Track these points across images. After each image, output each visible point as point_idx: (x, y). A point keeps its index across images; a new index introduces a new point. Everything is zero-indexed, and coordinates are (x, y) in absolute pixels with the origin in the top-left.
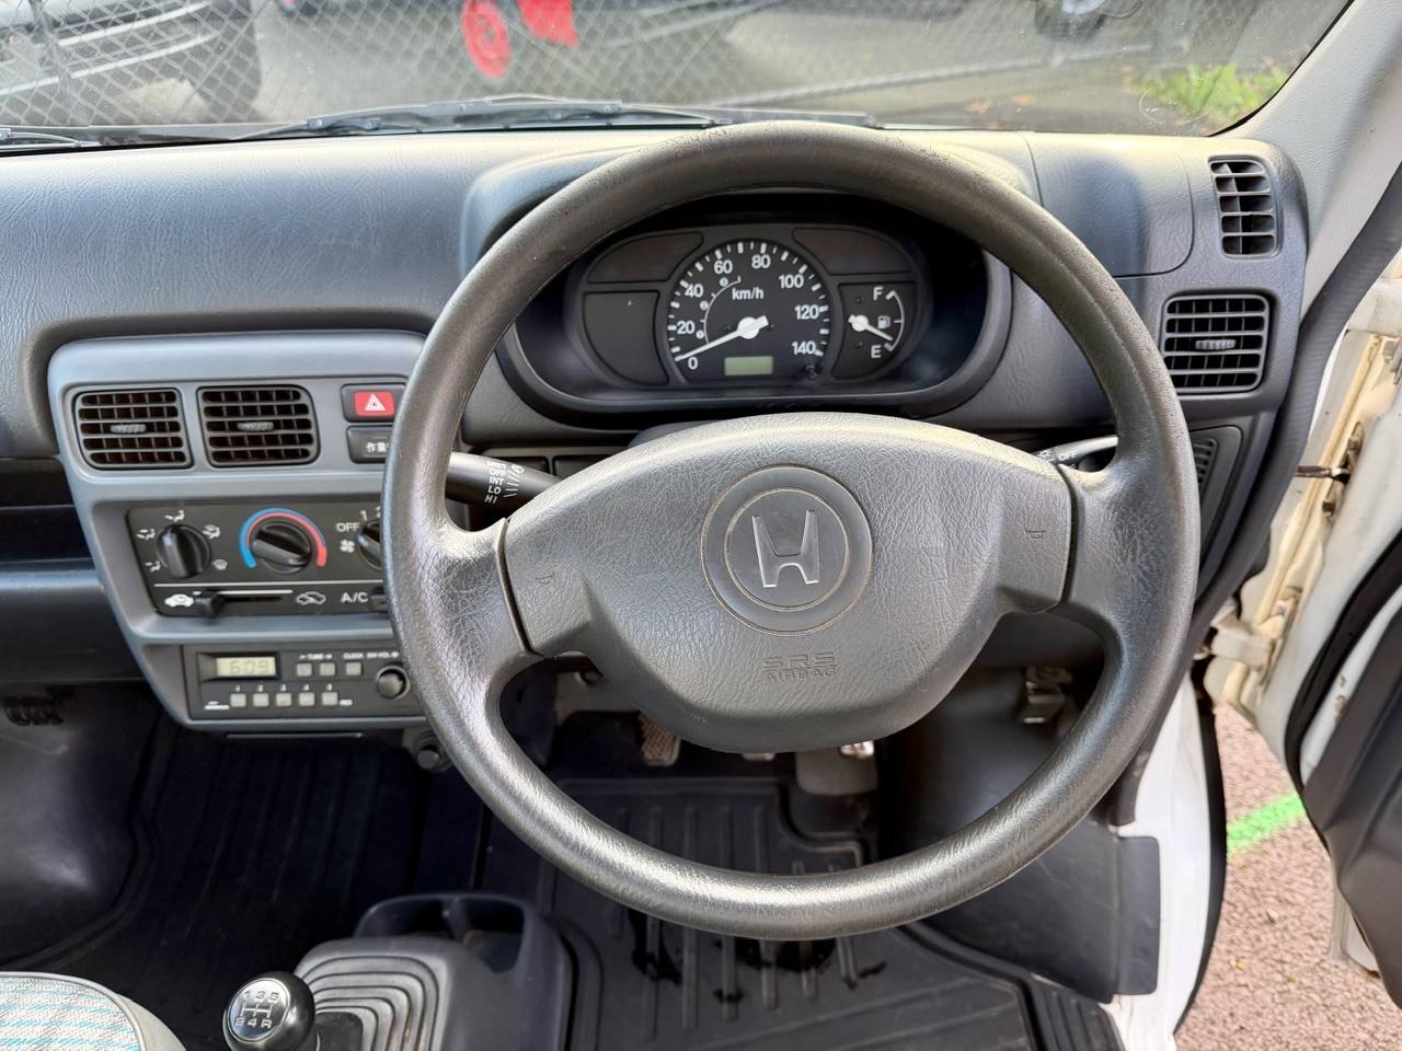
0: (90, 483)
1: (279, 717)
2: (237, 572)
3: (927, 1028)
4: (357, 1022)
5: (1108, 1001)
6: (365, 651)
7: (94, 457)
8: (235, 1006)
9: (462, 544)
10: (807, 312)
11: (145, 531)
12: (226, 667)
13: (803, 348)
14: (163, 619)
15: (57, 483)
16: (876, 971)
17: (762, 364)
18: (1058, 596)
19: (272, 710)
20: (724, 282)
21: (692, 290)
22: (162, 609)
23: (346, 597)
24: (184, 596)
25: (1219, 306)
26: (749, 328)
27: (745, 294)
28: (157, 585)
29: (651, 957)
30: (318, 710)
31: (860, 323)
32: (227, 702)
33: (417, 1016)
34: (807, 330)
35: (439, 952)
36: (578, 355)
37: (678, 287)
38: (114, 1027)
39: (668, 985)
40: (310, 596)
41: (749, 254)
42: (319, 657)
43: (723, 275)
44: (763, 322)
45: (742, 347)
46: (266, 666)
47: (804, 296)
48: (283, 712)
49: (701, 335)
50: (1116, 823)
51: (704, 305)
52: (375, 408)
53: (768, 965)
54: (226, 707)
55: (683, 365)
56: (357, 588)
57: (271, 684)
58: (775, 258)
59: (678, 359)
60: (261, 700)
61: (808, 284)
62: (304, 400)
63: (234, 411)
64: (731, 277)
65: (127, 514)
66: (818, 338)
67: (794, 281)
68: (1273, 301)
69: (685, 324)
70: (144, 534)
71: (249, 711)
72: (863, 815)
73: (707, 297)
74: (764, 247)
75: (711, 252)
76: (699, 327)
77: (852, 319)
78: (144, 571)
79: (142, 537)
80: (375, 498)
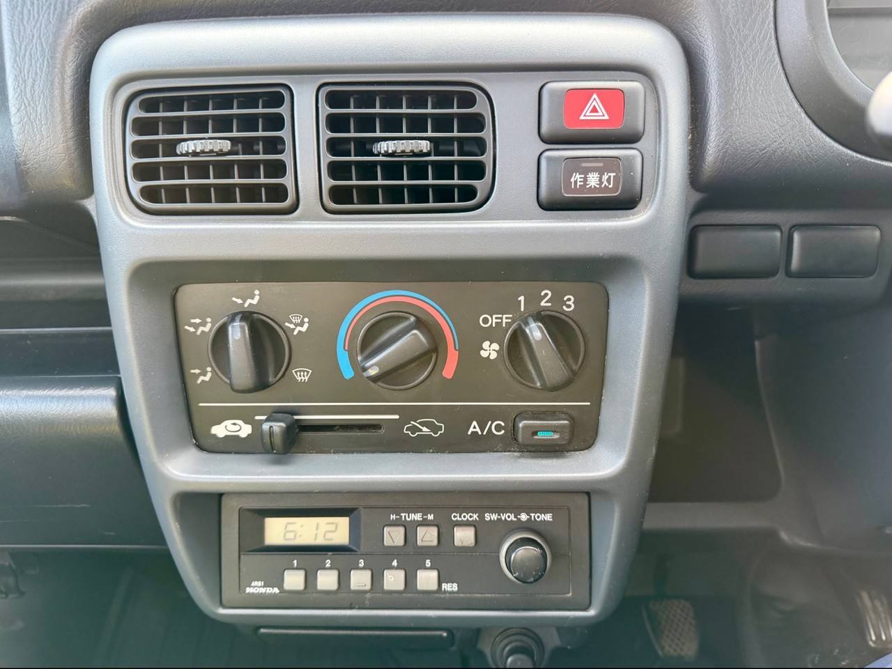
1: (351, 608)
6: (481, 510)
7: (145, 193)
11: (198, 321)
12: (278, 531)
14: (205, 455)
19: (343, 596)
22: (203, 442)
23: (474, 427)
24: (240, 422)
28: (201, 404)
30: (411, 596)
32: (279, 582)
40: (422, 424)
42: (418, 517)
46: (335, 531)
48: (357, 600)
52: (594, 117)
54: (276, 590)
56: (491, 414)
57: (343, 558)
60: (327, 581)
62: (480, 107)
65: (175, 292)
70: (196, 326)
71: (307, 597)
78: (184, 383)
79: (192, 329)
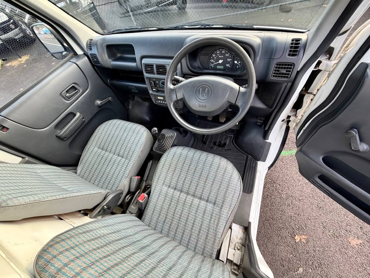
0: (146, 75)
2: (159, 87)
3: (233, 157)
4: (165, 135)
5: (258, 161)
7: (146, 72)
8: (153, 129)
9: (172, 87)
10: (229, 60)
12: (159, 98)
13: (228, 65)
15: (143, 74)
16: (229, 150)
17: (222, 67)
18: (234, 103)
19: (162, 103)
20: (218, 55)
21: (214, 55)
22: (152, 90)
24: (155, 89)
25: (286, 65)
26: (220, 61)
27: (221, 56)
29: (203, 141)
31: (236, 62)
32: (158, 102)
33: (172, 137)
34: (228, 63)
35: (175, 132)
36: (198, 64)
37: (212, 55)
38: (145, 130)
39: (205, 145)
41: (222, 51)
43: (218, 53)
44: (222, 61)
45: (219, 64)
46: (162, 98)
47: (229, 57)
49: (214, 62)
50: (265, 140)
51: (215, 58)
53: (217, 146)
55: (211, 66)
57: (163, 100)
58: (226, 52)
59: (211, 65)
60: (162, 102)
61: (230, 56)
62: (166, 67)
63: (159, 68)
64: (219, 54)
65: (150, 79)
66: (230, 64)
67: (228, 55)
68: (294, 65)
69: (212, 60)
70: (151, 81)
71: (160, 103)
72: (235, 132)
73: (215, 57)
74: (224, 50)
75: (217, 50)
76: (214, 61)
77: (235, 61)
78: (151, 86)
80: (165, 79)
